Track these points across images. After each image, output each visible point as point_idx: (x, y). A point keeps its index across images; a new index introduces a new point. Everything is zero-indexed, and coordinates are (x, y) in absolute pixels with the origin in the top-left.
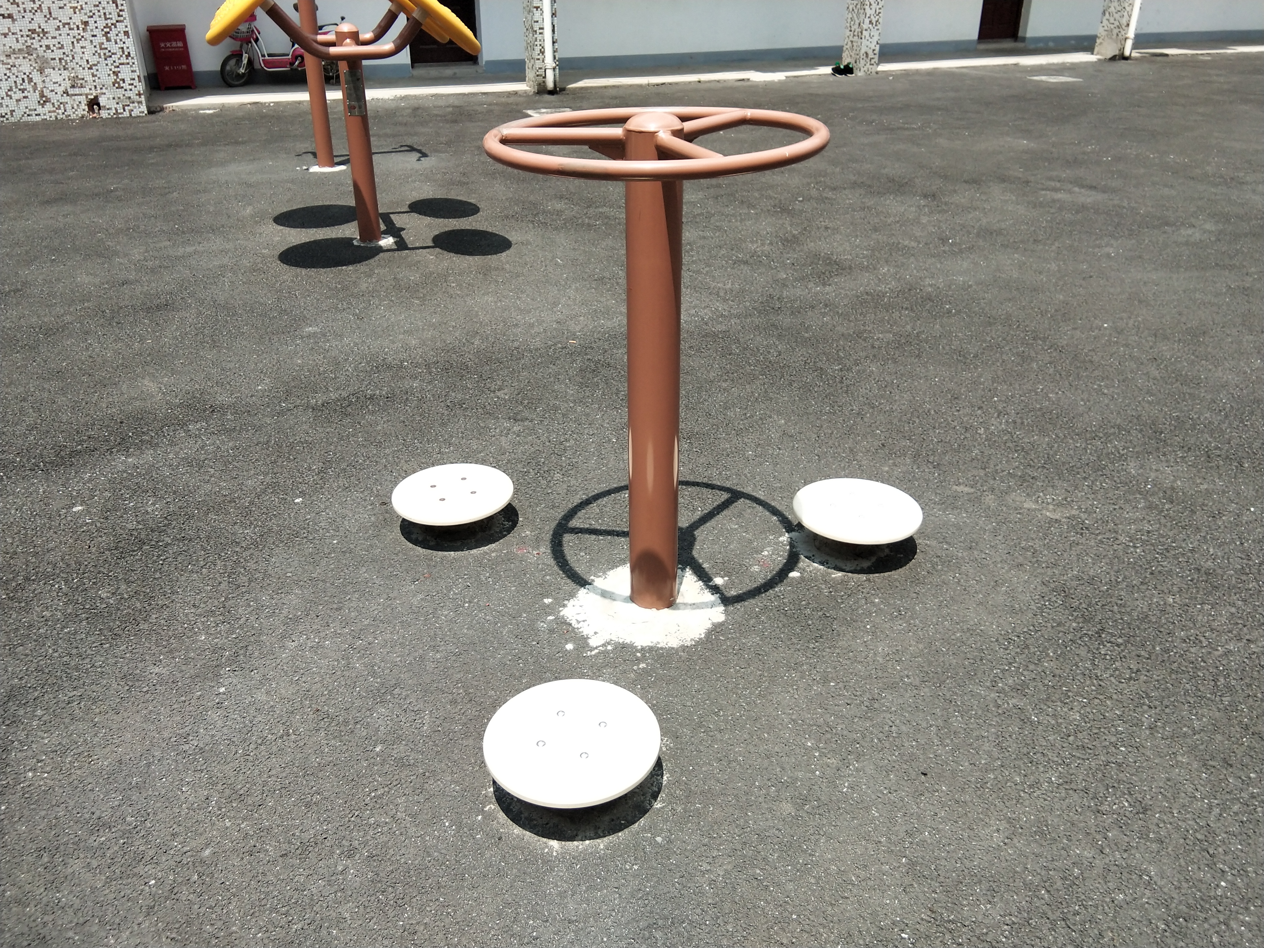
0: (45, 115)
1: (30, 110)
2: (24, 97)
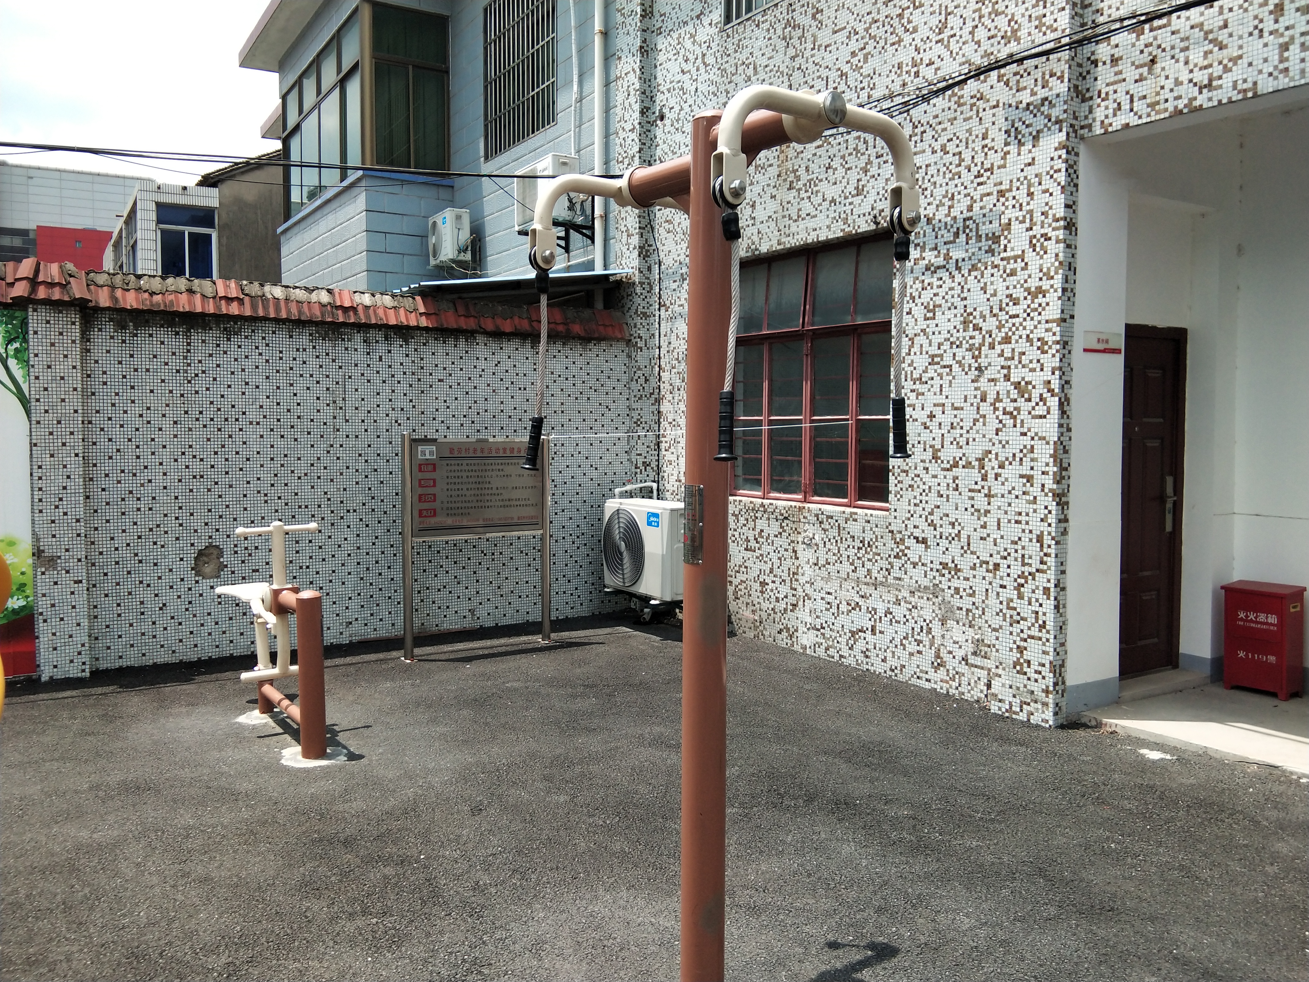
0: (936, 683)
1: (921, 671)
2: (919, 652)
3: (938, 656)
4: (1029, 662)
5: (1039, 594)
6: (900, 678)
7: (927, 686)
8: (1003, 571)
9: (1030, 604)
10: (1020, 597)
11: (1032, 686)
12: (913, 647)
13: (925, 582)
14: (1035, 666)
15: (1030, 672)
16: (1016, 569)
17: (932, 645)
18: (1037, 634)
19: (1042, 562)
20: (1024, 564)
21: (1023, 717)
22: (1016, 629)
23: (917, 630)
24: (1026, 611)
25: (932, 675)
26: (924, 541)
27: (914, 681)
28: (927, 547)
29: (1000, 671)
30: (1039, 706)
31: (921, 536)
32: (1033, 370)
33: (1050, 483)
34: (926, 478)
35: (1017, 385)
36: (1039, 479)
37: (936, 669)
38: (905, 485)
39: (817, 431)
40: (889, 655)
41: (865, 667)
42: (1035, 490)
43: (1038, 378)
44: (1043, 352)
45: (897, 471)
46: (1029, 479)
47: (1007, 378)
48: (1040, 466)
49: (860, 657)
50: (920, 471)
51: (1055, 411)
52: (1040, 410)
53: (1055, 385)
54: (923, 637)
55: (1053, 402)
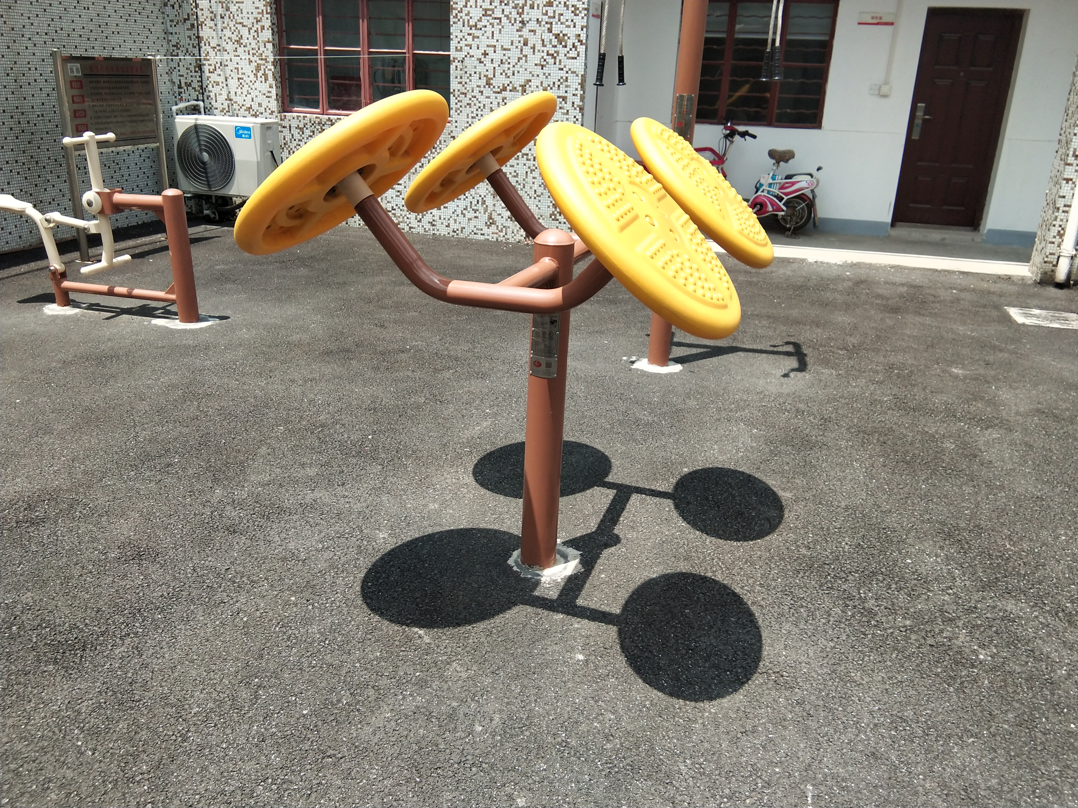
0: (488, 235)
1: (477, 229)
2: (475, 217)
3: (490, 218)
6: (461, 235)
23: (474, 202)
25: (485, 230)
32: (568, 26)
33: (577, 101)
34: (481, 98)
35: (557, 36)
36: (570, 98)
37: (489, 227)
38: (464, 103)
41: (432, 232)
42: (568, 106)
43: (571, 32)
44: (576, 15)
45: (457, 93)
46: (564, 99)
47: (550, 30)
48: (571, 90)
49: (428, 226)
50: (476, 93)
51: (582, 55)
52: (573, 54)
53: (583, 37)
55: (582, 49)
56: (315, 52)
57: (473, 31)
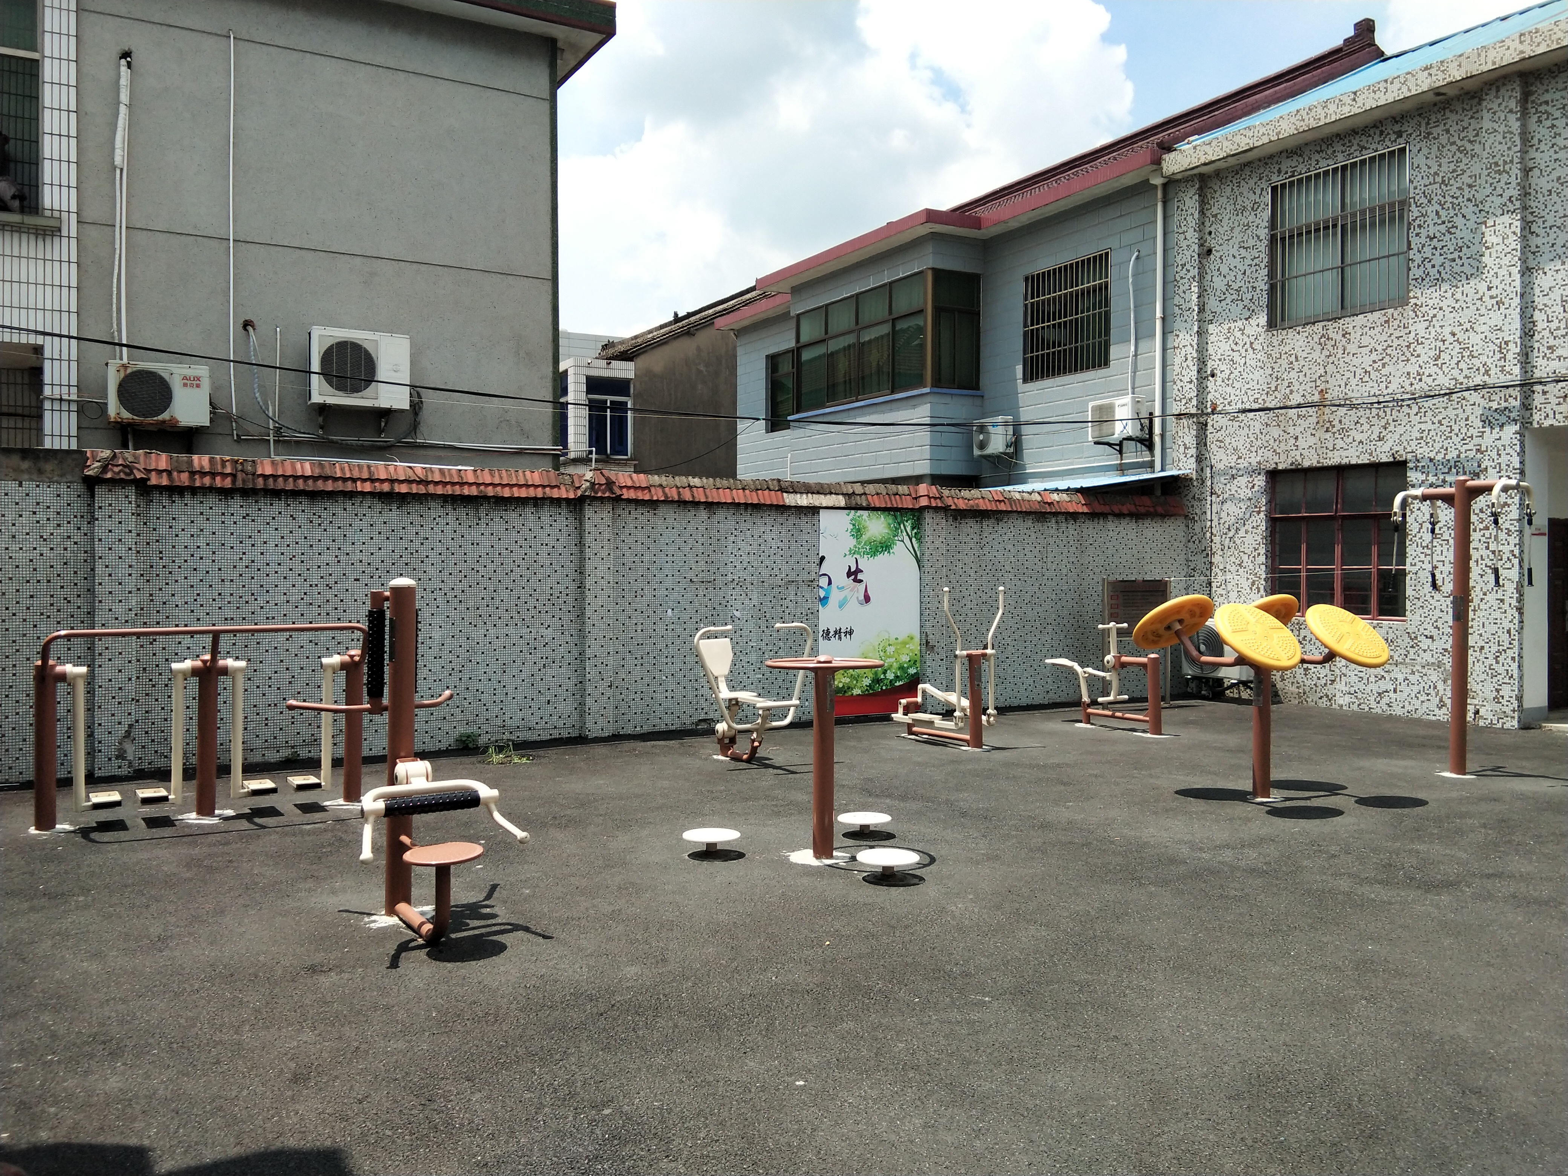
0: (1439, 716)
2: (1429, 700)
3: (1441, 701)
4: (1503, 697)
5: (1509, 660)
6: (1415, 716)
7: (1434, 718)
8: (1486, 649)
9: (1503, 665)
10: (1497, 662)
11: (1505, 709)
12: (1425, 698)
13: (1433, 660)
14: (1506, 698)
15: (1504, 702)
16: (1495, 648)
17: (1437, 695)
18: (1508, 681)
19: (1510, 644)
20: (1499, 645)
21: (1499, 726)
22: (1495, 680)
23: (1427, 687)
24: (1500, 669)
25: (1437, 711)
26: (1431, 637)
27: (1424, 717)
28: (1433, 640)
29: (1485, 703)
30: (1509, 719)
31: (1429, 635)
32: (1503, 544)
33: (1514, 603)
34: (1432, 601)
35: (1493, 552)
36: (1508, 601)
37: (1440, 708)
38: (1418, 606)
39: (1345, 576)
40: (1407, 703)
41: (1389, 712)
42: (1506, 606)
43: (1506, 549)
44: (1509, 535)
45: (1411, 598)
46: (1502, 601)
47: (1487, 548)
48: (1508, 594)
49: (1385, 707)
50: (1428, 597)
51: (1517, 566)
52: (1508, 565)
53: (1517, 552)
54: (1431, 691)
55: (1516, 561)
56: (1299, 571)
57: (1426, 550)
